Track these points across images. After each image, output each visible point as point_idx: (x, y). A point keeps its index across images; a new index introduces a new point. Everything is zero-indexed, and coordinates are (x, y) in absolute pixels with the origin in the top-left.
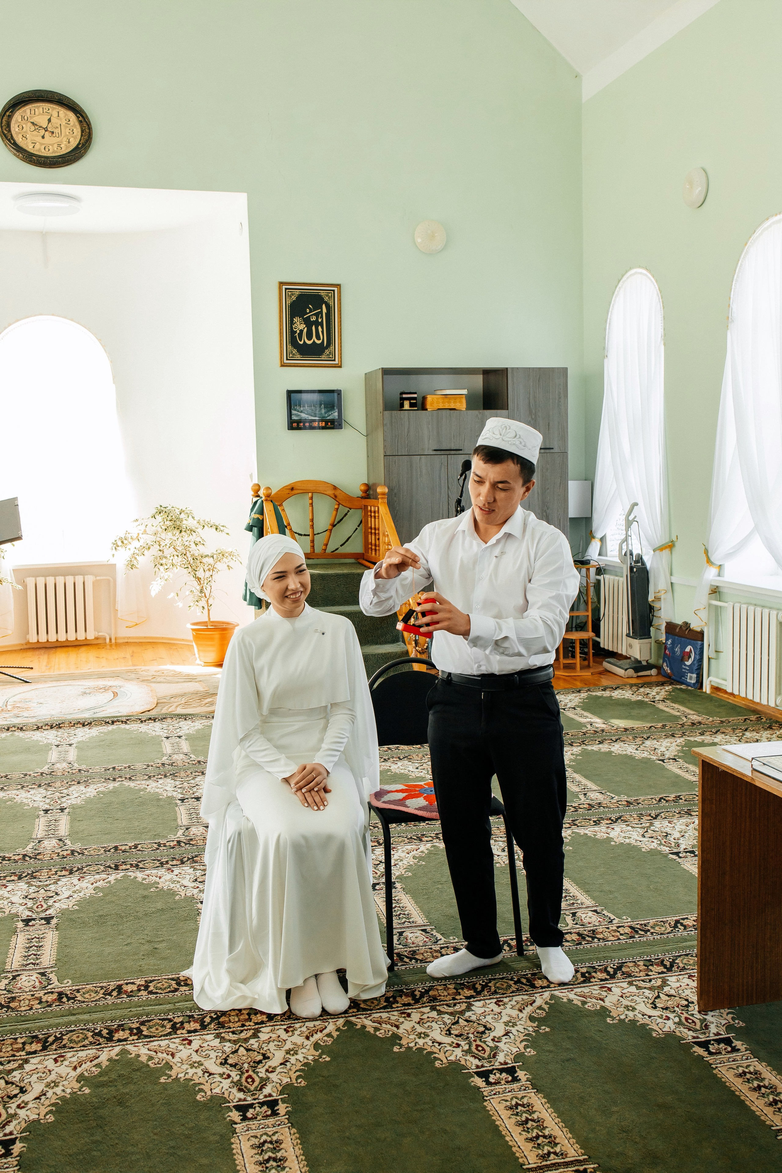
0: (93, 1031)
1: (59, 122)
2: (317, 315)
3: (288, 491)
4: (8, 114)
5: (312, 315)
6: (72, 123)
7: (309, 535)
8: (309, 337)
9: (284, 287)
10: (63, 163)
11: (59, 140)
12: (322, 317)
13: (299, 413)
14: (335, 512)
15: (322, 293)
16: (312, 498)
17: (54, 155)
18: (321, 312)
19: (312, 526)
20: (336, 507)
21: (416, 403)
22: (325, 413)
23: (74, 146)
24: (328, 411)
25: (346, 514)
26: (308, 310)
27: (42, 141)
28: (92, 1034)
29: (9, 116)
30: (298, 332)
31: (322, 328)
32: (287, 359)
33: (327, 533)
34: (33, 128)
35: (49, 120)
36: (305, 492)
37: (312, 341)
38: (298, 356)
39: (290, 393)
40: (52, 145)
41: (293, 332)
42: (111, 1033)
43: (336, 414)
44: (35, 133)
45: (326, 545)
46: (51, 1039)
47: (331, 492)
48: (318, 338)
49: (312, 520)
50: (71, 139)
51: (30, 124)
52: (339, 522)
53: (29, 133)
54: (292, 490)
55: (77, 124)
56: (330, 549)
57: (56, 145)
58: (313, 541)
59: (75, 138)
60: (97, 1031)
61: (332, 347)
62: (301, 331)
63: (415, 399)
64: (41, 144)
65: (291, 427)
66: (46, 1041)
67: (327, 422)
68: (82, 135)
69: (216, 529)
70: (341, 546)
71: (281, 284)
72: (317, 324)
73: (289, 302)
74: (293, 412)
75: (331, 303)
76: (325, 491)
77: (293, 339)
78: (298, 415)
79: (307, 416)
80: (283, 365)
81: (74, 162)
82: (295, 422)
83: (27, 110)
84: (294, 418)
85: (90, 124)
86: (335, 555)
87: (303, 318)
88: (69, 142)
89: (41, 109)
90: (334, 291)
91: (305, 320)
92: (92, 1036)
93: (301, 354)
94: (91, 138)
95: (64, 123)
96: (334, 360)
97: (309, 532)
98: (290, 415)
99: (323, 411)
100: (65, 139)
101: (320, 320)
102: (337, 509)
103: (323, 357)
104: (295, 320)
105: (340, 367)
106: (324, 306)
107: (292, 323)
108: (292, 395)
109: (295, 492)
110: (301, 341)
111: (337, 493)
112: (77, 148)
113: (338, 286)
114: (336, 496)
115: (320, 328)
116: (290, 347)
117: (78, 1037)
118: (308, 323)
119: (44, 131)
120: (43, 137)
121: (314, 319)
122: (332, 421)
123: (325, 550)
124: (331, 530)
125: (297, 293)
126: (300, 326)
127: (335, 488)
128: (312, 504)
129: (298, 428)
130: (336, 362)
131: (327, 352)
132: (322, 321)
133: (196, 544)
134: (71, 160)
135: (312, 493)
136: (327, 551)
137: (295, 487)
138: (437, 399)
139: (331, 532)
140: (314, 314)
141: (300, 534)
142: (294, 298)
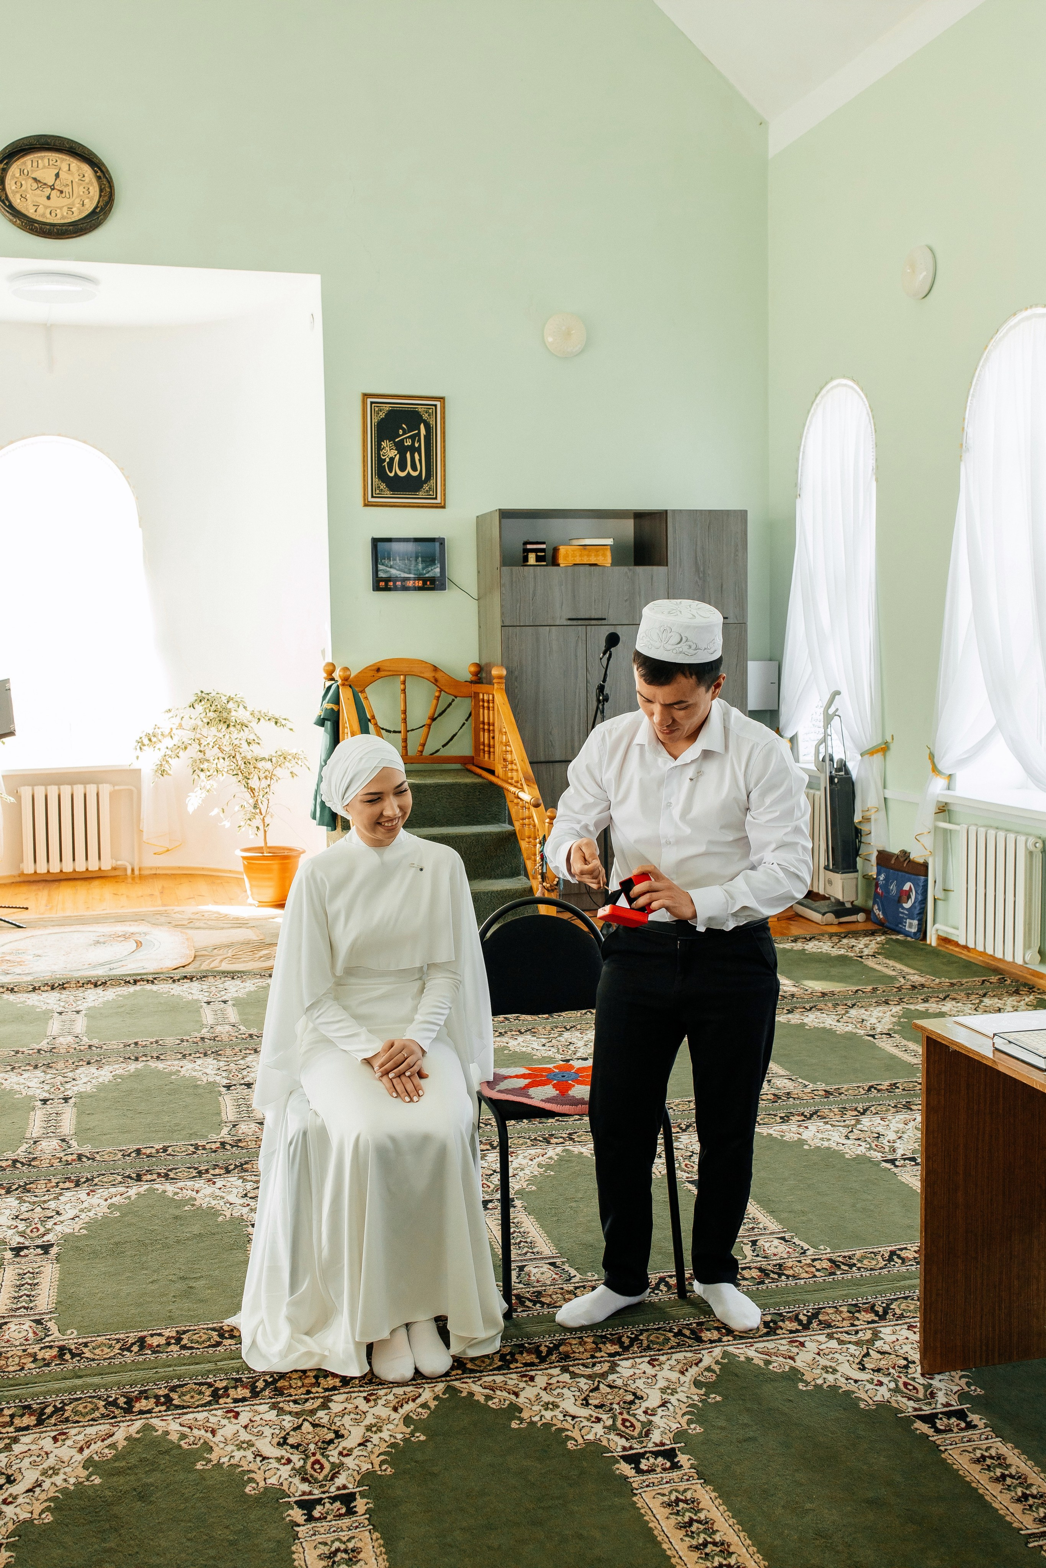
0: (106, 1400)
1: (71, 179)
2: (412, 438)
3: (372, 673)
4: (2, 166)
5: (406, 438)
6: (87, 179)
7: (400, 732)
8: (403, 467)
9: (369, 400)
10: (75, 232)
11: (70, 201)
12: (419, 441)
13: (388, 569)
14: (435, 702)
15: (420, 409)
16: (404, 683)
17: (63, 221)
18: (419, 434)
19: (405, 720)
20: (437, 694)
21: (544, 556)
22: (423, 569)
23: (90, 210)
24: (427, 567)
25: (450, 704)
26: (401, 432)
27: (47, 203)
28: (104, 1403)
29: (3, 169)
30: (388, 460)
31: (420, 455)
32: (373, 497)
33: (425, 729)
34: (35, 185)
35: (57, 176)
36: (395, 674)
37: (406, 472)
38: (388, 493)
39: (375, 542)
40: (61, 208)
41: (380, 461)
42: (130, 1402)
43: (438, 570)
44: (38, 192)
45: (423, 745)
46: (49, 1410)
47: (429, 674)
48: (414, 468)
49: (405, 712)
50: (87, 201)
51: (30, 181)
52: (440, 715)
53: (30, 192)
55: (94, 181)
56: (428, 751)
57: (65, 209)
58: (405, 740)
59: (91, 199)
60: (111, 1399)
61: (433, 481)
62: (392, 459)
63: (543, 550)
64: (46, 207)
65: (377, 588)
66: (42, 1413)
67: (425, 581)
68: (100, 196)
69: (276, 723)
70: (444, 746)
71: (366, 396)
72: (413, 450)
73: (375, 421)
74: (380, 567)
75: (432, 423)
76: (421, 672)
77: (381, 470)
78: (387, 572)
79: (398, 572)
81: (90, 231)
83: (27, 162)
84: (381, 575)
85: (112, 180)
86: (434, 758)
87: (395, 443)
88: (83, 205)
89: (46, 161)
90: (435, 406)
91: (396, 444)
92: (105, 1406)
93: (391, 490)
94: (113, 200)
95: (76, 179)
96: (436, 498)
97: (401, 727)
98: (376, 571)
99: (420, 566)
100: (78, 201)
101: (417, 445)
102: (438, 697)
103: (421, 494)
104: (384, 444)
105: (444, 507)
106: (422, 426)
107: (379, 448)
108: (380, 544)
109: (382, 674)
110: (391, 472)
111: (439, 675)
112: (93, 212)
113: (442, 399)
114: (436, 680)
115: (416, 456)
116: (376, 480)
117: (85, 1407)
118: (401, 448)
119: (49, 189)
120: (49, 198)
121: (408, 443)
122: (433, 580)
123: (422, 752)
124: (430, 725)
125: (387, 408)
126: (389, 452)
127: (435, 669)
128: (404, 691)
129: (387, 589)
130: (439, 501)
131: (426, 487)
132: (420, 445)
133: (249, 743)
134: (85, 229)
135: (405, 675)
136: (424, 754)
137: (381, 668)
138: (573, 551)
139: (429, 728)
140: (409, 437)
141: (387, 731)
142: (382, 415)
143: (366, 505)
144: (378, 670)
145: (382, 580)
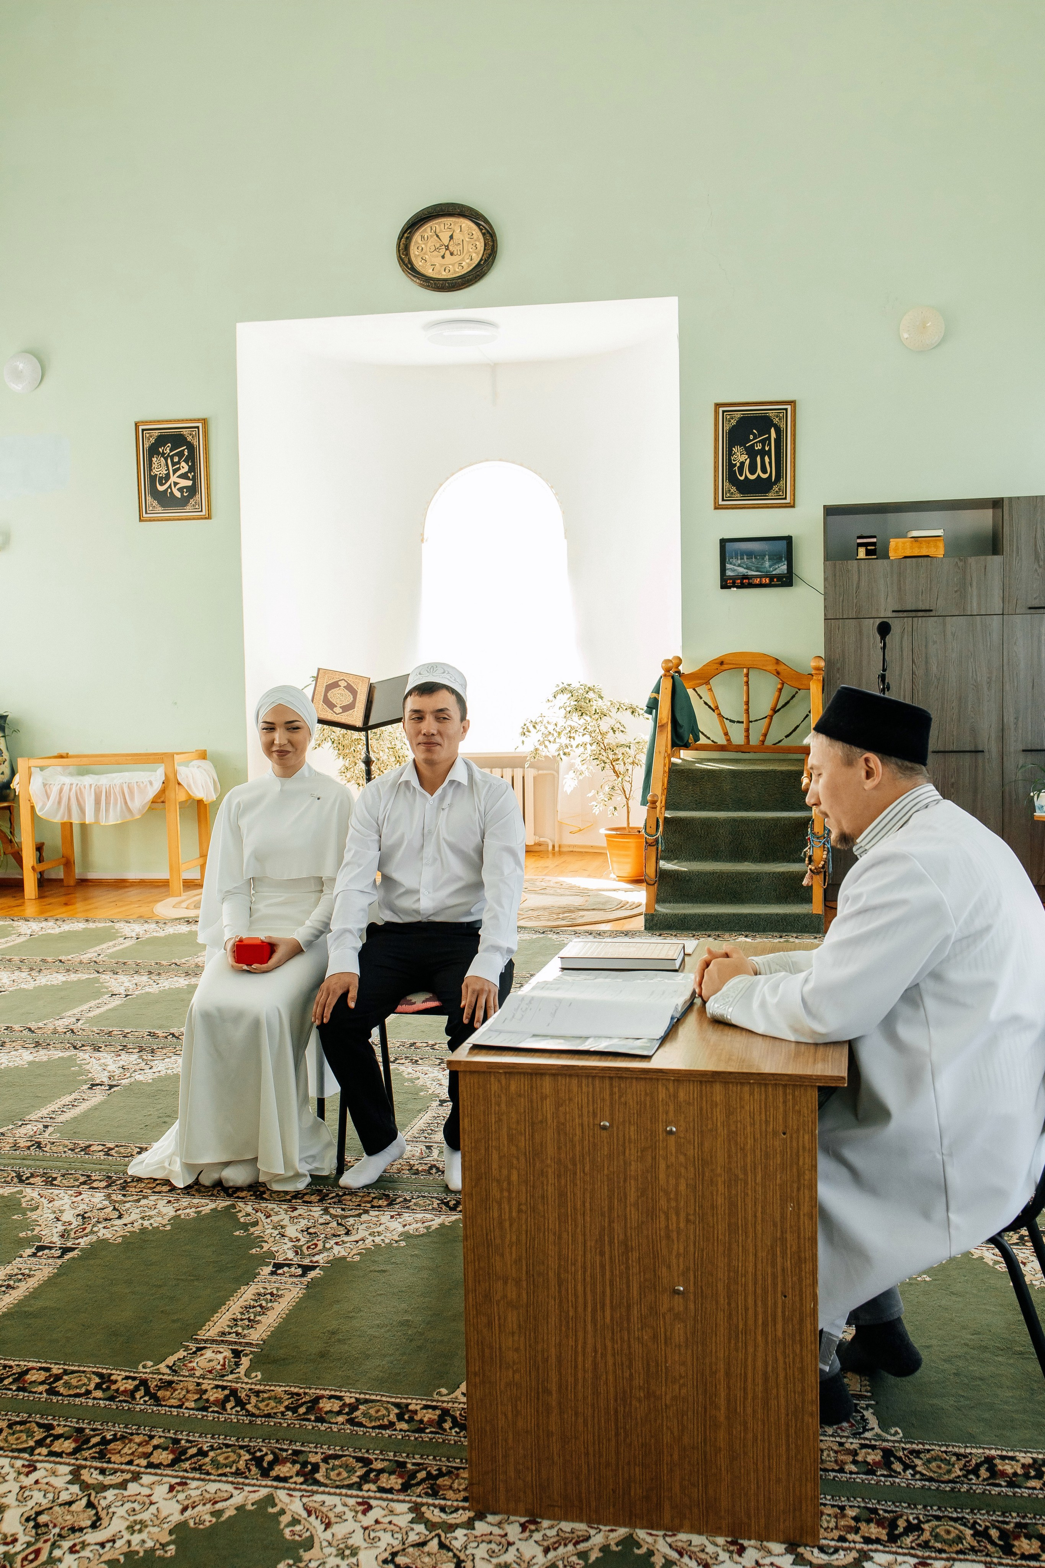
1: (462, 238)
2: (763, 442)
3: (716, 666)
4: (406, 235)
5: (756, 442)
6: (475, 237)
7: (742, 722)
8: (753, 470)
9: (721, 409)
10: (463, 284)
11: (461, 257)
12: (770, 444)
13: (736, 568)
14: (777, 693)
15: (771, 414)
16: (747, 675)
17: (454, 276)
18: (769, 438)
19: (747, 711)
20: (779, 686)
21: (875, 550)
22: (770, 566)
23: (477, 263)
24: (775, 564)
25: (793, 697)
26: (751, 437)
27: (443, 261)
29: (407, 238)
30: (738, 464)
31: (770, 458)
32: (723, 500)
33: (767, 720)
34: (433, 247)
35: (451, 237)
36: (739, 667)
37: (756, 475)
38: (738, 496)
39: (723, 542)
40: (453, 265)
41: (731, 466)
43: (785, 567)
44: (435, 253)
45: (765, 735)
47: (771, 667)
48: (764, 470)
49: (747, 703)
50: (474, 255)
51: (430, 244)
52: (783, 706)
53: (429, 254)
54: (721, 664)
55: (481, 237)
56: (769, 741)
57: (457, 265)
58: (747, 730)
59: (477, 254)
61: (782, 482)
62: (742, 464)
63: (874, 544)
64: (441, 265)
65: (724, 586)
67: (772, 578)
68: (485, 250)
69: (633, 712)
70: (787, 736)
71: (718, 405)
72: (763, 453)
73: (727, 428)
74: (728, 566)
75: (783, 426)
76: (764, 665)
77: (731, 474)
78: (734, 570)
79: (745, 571)
80: (717, 507)
81: (476, 282)
82: (730, 579)
83: (427, 230)
84: (729, 573)
85: (495, 235)
86: (776, 748)
87: (745, 447)
88: (471, 260)
89: (442, 226)
90: (786, 409)
91: (747, 449)
93: (741, 493)
94: (496, 252)
95: (466, 238)
96: (785, 498)
97: (744, 719)
98: (723, 570)
99: (767, 564)
100: (467, 256)
101: (767, 449)
102: (780, 690)
103: (771, 495)
104: (735, 450)
105: (793, 506)
106: (773, 430)
107: (730, 453)
108: (729, 545)
109: (725, 667)
110: (741, 476)
111: (780, 668)
112: (479, 265)
113: (792, 403)
114: (778, 673)
115: (767, 459)
116: (727, 484)
118: (752, 453)
119: (444, 249)
120: (443, 257)
121: (759, 447)
122: (779, 577)
123: (763, 742)
124: (771, 717)
125: (738, 415)
126: (740, 456)
127: (777, 661)
128: (747, 682)
129: (734, 585)
130: (788, 501)
131: (776, 488)
132: (770, 449)
133: (614, 732)
134: (471, 280)
135: (748, 669)
136: (766, 743)
137: (726, 661)
138: (904, 543)
139: (771, 719)
140: (759, 442)
141: (731, 721)
142: (733, 422)
143: (716, 508)
144: (722, 663)
145: (730, 578)
